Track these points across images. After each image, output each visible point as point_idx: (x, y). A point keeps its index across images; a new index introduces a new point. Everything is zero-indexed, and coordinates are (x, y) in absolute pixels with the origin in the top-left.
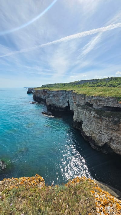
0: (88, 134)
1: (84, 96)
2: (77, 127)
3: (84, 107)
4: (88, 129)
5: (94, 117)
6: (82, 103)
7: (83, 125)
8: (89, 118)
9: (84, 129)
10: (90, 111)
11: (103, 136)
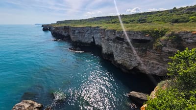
0: (120, 62)
1: (114, 31)
2: (107, 58)
3: (114, 41)
4: (120, 58)
5: (126, 48)
6: (112, 37)
7: (114, 55)
8: (121, 49)
9: (116, 59)
10: (122, 44)
11: (133, 62)
